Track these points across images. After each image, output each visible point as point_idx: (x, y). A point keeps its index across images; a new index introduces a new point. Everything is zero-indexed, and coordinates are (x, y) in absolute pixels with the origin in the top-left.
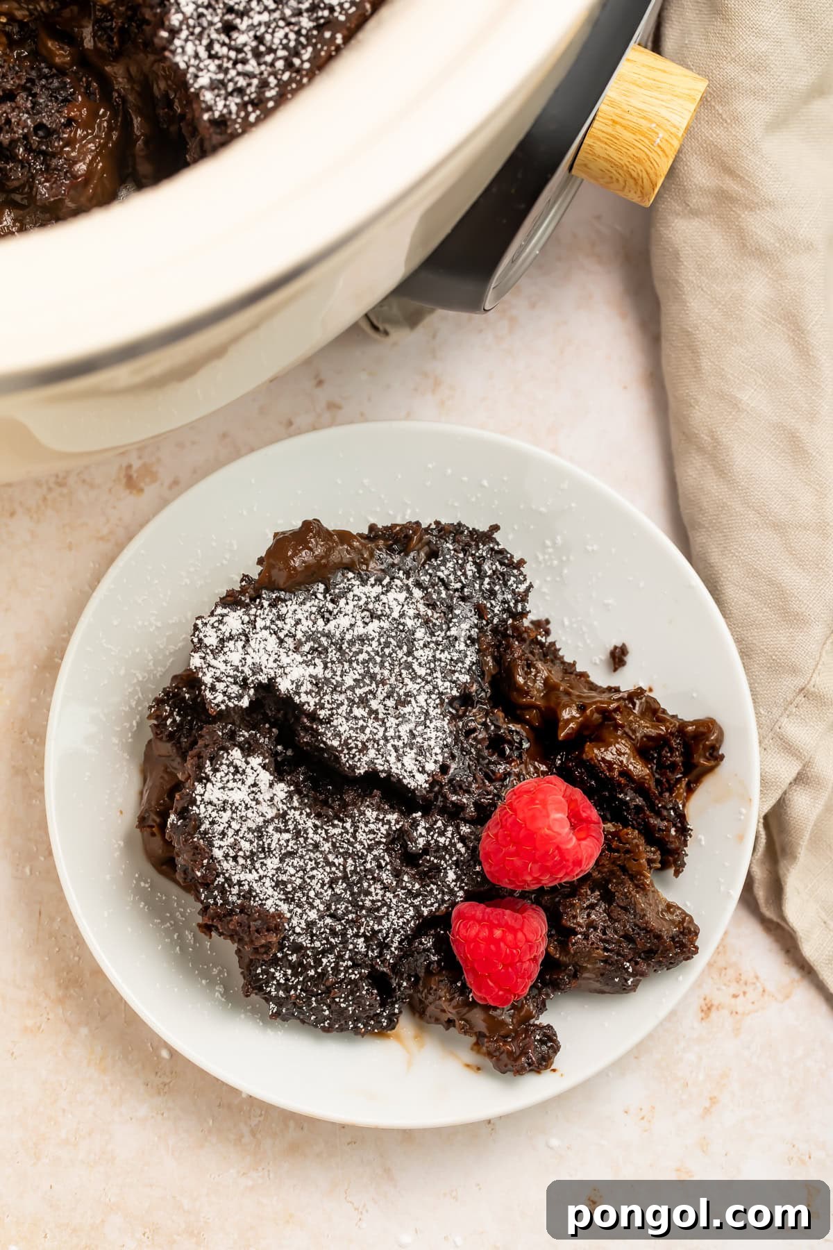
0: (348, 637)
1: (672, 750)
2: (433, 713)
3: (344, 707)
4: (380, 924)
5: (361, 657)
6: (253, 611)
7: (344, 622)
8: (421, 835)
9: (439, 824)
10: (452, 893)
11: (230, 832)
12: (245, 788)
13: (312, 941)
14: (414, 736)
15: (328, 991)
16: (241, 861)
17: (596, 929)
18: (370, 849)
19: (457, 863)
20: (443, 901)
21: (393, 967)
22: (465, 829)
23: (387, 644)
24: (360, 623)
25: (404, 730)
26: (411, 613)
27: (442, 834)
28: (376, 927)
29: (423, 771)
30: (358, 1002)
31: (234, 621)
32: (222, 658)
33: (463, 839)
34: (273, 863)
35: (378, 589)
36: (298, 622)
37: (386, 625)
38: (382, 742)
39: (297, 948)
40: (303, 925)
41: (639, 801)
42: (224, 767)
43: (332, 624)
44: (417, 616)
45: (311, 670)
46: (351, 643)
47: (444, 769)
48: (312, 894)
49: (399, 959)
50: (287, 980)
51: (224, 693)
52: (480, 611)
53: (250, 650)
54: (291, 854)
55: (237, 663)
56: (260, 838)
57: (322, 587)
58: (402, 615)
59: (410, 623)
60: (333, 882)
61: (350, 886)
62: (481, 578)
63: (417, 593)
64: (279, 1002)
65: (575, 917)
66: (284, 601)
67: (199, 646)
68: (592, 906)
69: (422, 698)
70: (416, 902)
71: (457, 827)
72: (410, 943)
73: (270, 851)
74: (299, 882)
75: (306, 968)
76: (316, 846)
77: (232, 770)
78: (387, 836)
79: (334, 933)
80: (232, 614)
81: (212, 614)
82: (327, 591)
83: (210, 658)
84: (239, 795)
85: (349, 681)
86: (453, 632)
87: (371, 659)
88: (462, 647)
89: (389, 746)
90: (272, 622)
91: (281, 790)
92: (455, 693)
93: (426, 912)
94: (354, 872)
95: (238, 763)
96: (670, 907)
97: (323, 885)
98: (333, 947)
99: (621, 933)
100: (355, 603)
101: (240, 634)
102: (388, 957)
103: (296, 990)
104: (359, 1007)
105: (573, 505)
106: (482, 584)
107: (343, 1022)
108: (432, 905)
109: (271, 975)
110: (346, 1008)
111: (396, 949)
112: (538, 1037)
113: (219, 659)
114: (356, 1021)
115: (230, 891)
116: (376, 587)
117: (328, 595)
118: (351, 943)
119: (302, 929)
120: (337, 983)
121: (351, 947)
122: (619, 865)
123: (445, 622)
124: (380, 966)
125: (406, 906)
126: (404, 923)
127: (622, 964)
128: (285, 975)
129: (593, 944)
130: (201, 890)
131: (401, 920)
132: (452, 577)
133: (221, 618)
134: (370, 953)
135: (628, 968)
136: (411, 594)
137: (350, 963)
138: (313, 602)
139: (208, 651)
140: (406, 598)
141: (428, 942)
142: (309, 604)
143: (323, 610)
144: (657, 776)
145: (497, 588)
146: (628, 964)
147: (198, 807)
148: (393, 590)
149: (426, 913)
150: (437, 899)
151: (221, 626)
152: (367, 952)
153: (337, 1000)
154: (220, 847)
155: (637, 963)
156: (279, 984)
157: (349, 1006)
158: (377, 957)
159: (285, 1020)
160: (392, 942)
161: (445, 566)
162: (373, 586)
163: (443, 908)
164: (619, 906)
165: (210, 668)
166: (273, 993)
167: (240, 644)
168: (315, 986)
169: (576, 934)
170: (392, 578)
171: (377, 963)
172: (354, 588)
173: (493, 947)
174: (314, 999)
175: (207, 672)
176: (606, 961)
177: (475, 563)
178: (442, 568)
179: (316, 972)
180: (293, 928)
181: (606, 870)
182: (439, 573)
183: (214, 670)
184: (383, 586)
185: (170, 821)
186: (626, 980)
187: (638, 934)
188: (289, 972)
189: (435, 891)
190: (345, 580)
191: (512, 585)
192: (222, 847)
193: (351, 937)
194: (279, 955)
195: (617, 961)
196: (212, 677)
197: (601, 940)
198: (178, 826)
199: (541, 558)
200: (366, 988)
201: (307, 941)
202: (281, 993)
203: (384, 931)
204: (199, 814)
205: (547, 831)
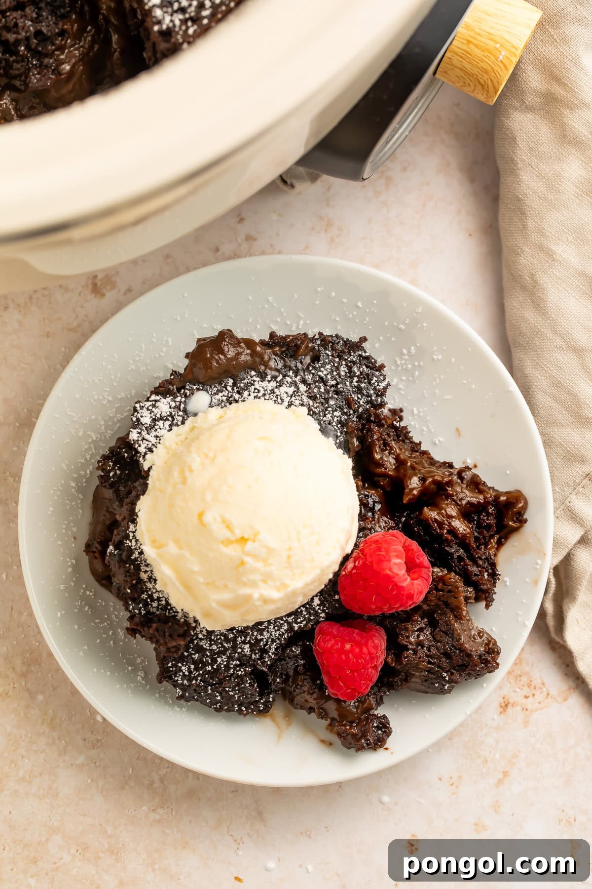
1: (488, 514)
4: (262, 634)
6: (178, 399)
10: (316, 614)
13: (211, 645)
15: (220, 683)
17: (423, 647)
19: (321, 592)
20: (310, 620)
21: (270, 667)
26: (297, 403)
28: (259, 637)
30: (242, 691)
31: (164, 406)
32: (153, 433)
35: (273, 384)
39: (200, 649)
40: (205, 633)
41: (461, 552)
44: (302, 405)
49: (275, 662)
50: (190, 672)
52: (349, 402)
57: (231, 382)
58: (291, 404)
62: (351, 377)
63: (303, 388)
64: (184, 688)
65: (408, 637)
67: (138, 424)
68: (421, 630)
70: (290, 620)
72: (283, 652)
75: (205, 664)
79: (227, 640)
80: (163, 400)
82: (234, 384)
83: (144, 433)
86: (328, 418)
93: (296, 627)
96: (480, 633)
98: (226, 650)
99: (442, 651)
100: (256, 394)
101: (168, 416)
102: (267, 660)
103: (197, 681)
104: (243, 695)
105: (425, 324)
106: (351, 382)
107: (230, 705)
108: (301, 622)
109: (178, 667)
110: (233, 696)
111: (273, 654)
112: (375, 725)
113: (151, 434)
114: (240, 705)
115: (152, 605)
116: (272, 383)
117: (235, 388)
118: (240, 648)
119: (204, 635)
120: (227, 676)
121: (239, 650)
122: (443, 601)
123: (323, 410)
124: (260, 665)
125: (282, 622)
126: (279, 635)
127: (441, 674)
128: (189, 668)
129: (420, 658)
130: (130, 603)
131: (278, 632)
132: (329, 376)
133: (154, 403)
134: (253, 656)
135: (445, 677)
136: (298, 388)
137: (238, 662)
138: (224, 393)
139: (144, 428)
140: (294, 391)
141: (297, 650)
142: (220, 394)
143: (231, 399)
144: (476, 534)
145: (363, 385)
146: (445, 674)
147: (131, 541)
148: (284, 385)
149: (296, 628)
150: (305, 618)
151: (154, 409)
152: (251, 655)
153: (227, 689)
154: (146, 572)
155: (452, 674)
156: (184, 675)
157: (236, 694)
158: (258, 659)
159: (187, 700)
160: (270, 648)
161: (324, 367)
162: (269, 381)
163: (309, 625)
164: (440, 630)
165: (144, 441)
166: (180, 682)
167: (168, 423)
168: (212, 678)
169: (408, 650)
170: (284, 376)
171: (258, 664)
172: (255, 383)
173: (343, 657)
174: (209, 687)
175: (141, 444)
176: (429, 671)
177: (347, 365)
178: (322, 369)
179: (212, 668)
180: (197, 635)
181: (433, 604)
182: (320, 373)
183: (147, 443)
184: (277, 382)
185: (109, 550)
186: (444, 686)
187: (454, 652)
188: (192, 667)
189: (304, 612)
190: (249, 377)
191: (374, 384)
192: (147, 571)
193: (240, 643)
194: (186, 654)
195: (437, 671)
196: (145, 448)
197: (428, 656)
198: (115, 555)
199: (399, 362)
200: (249, 681)
201: (207, 645)
202: (185, 682)
203: (265, 640)
204: (132, 546)
205: (388, 572)
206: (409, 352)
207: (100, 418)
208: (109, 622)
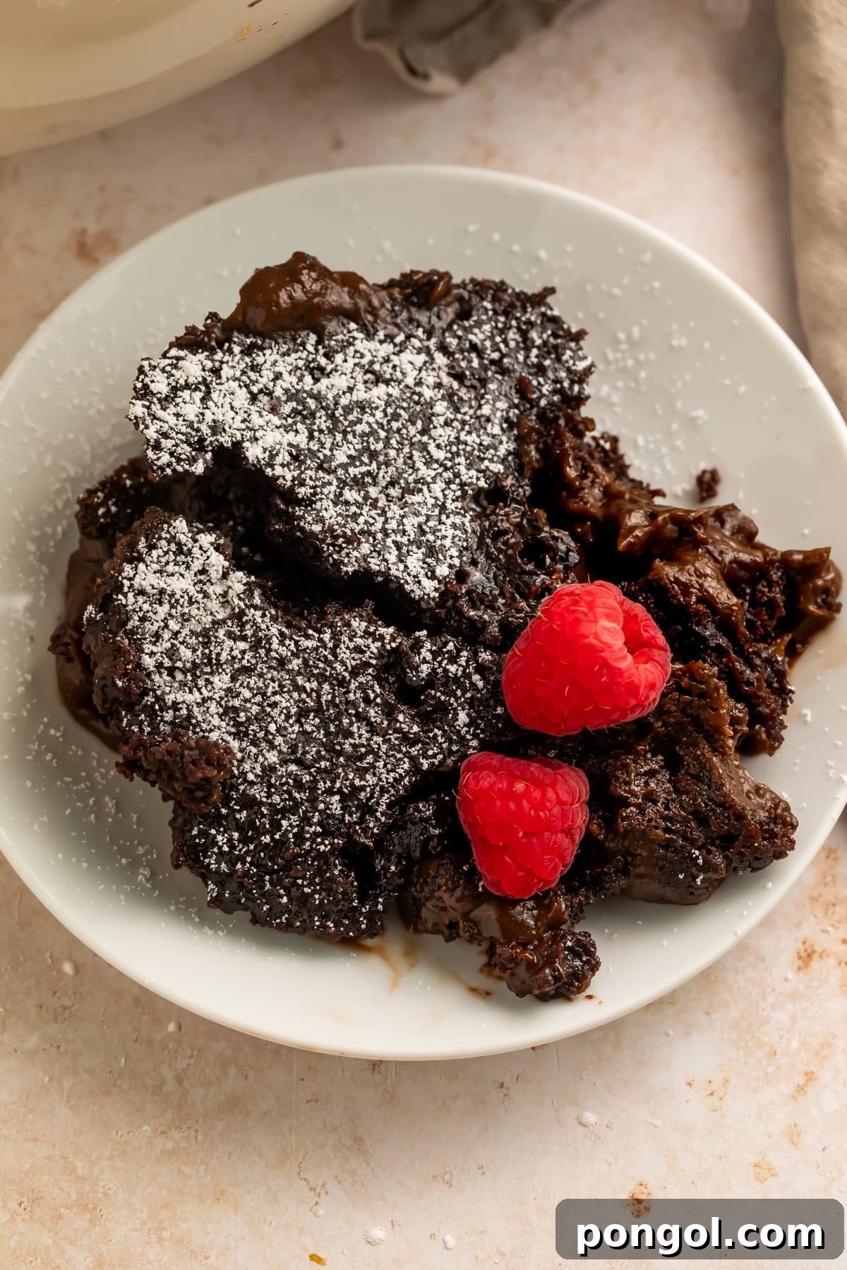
0: (344, 401)
1: (770, 585)
2: (451, 506)
3: (333, 488)
4: (362, 778)
5: (359, 428)
6: (219, 356)
7: (341, 382)
8: (425, 661)
9: (451, 646)
10: (462, 741)
11: (167, 635)
12: (189, 575)
13: (269, 796)
14: (423, 533)
15: (287, 868)
16: (179, 676)
17: (655, 802)
18: (355, 672)
19: (471, 703)
20: (451, 753)
21: (379, 840)
22: (485, 656)
23: (396, 417)
24: (361, 386)
25: (411, 523)
26: (431, 380)
27: (453, 659)
28: (357, 782)
29: (432, 576)
30: (328, 886)
31: (193, 366)
32: (172, 409)
33: (481, 669)
34: (221, 681)
35: (387, 348)
36: (278, 376)
37: (395, 392)
38: (379, 536)
39: (250, 803)
40: (258, 771)
41: (723, 641)
42: (163, 542)
43: (325, 382)
44: (439, 385)
45: (291, 437)
46: (348, 410)
47: (462, 576)
48: (272, 728)
49: (387, 829)
50: (232, 847)
51: (172, 454)
52: (522, 388)
53: (210, 404)
54: (248, 671)
55: (191, 417)
56: (206, 645)
57: (313, 338)
58: (419, 383)
59: (428, 393)
60: (302, 714)
61: (324, 724)
62: (528, 350)
63: (441, 359)
64: (221, 883)
65: (628, 783)
66: (262, 349)
67: (144, 393)
68: (651, 774)
69: (438, 487)
70: (414, 751)
71: (475, 655)
72: (403, 811)
73: (219, 664)
74: (255, 709)
75: (259, 832)
76: (282, 662)
77: (173, 547)
78: (380, 656)
79: (299, 785)
80: (190, 356)
81: (164, 356)
82: (320, 342)
83: (156, 408)
84: (181, 584)
85: (341, 457)
86: (486, 410)
87: (373, 433)
88: (497, 430)
89: (389, 542)
90: (244, 373)
91: (238, 580)
92: (482, 483)
93: (425, 764)
94: (331, 703)
95: (183, 539)
96: (758, 790)
97: (288, 717)
98: (297, 804)
99: (691, 809)
100: (357, 361)
101: (200, 383)
102: (371, 825)
103: (244, 863)
104: (329, 896)
105: (657, 285)
106: (527, 357)
107: (305, 916)
108: (434, 756)
109: (211, 838)
110: (311, 895)
111: (383, 814)
112: (569, 944)
113: (168, 410)
114: (325, 918)
115: (162, 717)
116: (385, 345)
117: (320, 347)
118: (323, 802)
119: (257, 776)
120: (299, 855)
121: (322, 806)
122: (691, 716)
123: (476, 398)
124: (360, 836)
125: (399, 756)
126: (395, 779)
127: (689, 852)
128: (230, 840)
129: (650, 820)
130: (123, 713)
131: (392, 774)
132: (488, 344)
133: (175, 362)
134: (347, 817)
135: (697, 858)
136: (433, 359)
137: (319, 829)
138: (300, 354)
139: (155, 400)
140: (425, 362)
141: (426, 809)
142: (294, 356)
143: (312, 365)
144: (749, 616)
145: (547, 363)
146: (697, 852)
147: (125, 595)
148: (408, 351)
149: (425, 767)
150: (441, 748)
151: (174, 372)
152: (343, 815)
153: (300, 882)
154: (152, 654)
155: (709, 852)
156: (221, 853)
157: (315, 892)
158: (356, 823)
159: (228, 911)
160: (378, 804)
161: (480, 328)
162: (381, 342)
163: (449, 762)
164: (688, 773)
165: (155, 421)
166: (213, 867)
167: (198, 396)
168: (272, 859)
169: (629, 805)
170: (408, 337)
171: (356, 831)
172: (356, 342)
173: (512, 806)
174: (267, 877)
175: (150, 424)
176: (667, 845)
177: (519, 328)
178: (476, 331)
179: (273, 839)
180: (244, 774)
181: (672, 720)
182: (471, 337)
183: (161, 423)
184: (395, 345)
185: (86, 615)
186: (695, 878)
187: (713, 810)
188: (236, 835)
189: (439, 738)
190: (345, 332)
191: (567, 362)
192: (155, 654)
193: (323, 793)
194: (224, 811)
195: (682, 846)
196: (157, 432)
197: (665, 818)
198: (97, 622)
199: (611, 356)
200: (339, 868)
201: (262, 794)
202: (223, 866)
203: (368, 789)
204: (126, 606)
205: (592, 640)
206: (629, 336)
207: (82, 438)
208: (88, 784)
